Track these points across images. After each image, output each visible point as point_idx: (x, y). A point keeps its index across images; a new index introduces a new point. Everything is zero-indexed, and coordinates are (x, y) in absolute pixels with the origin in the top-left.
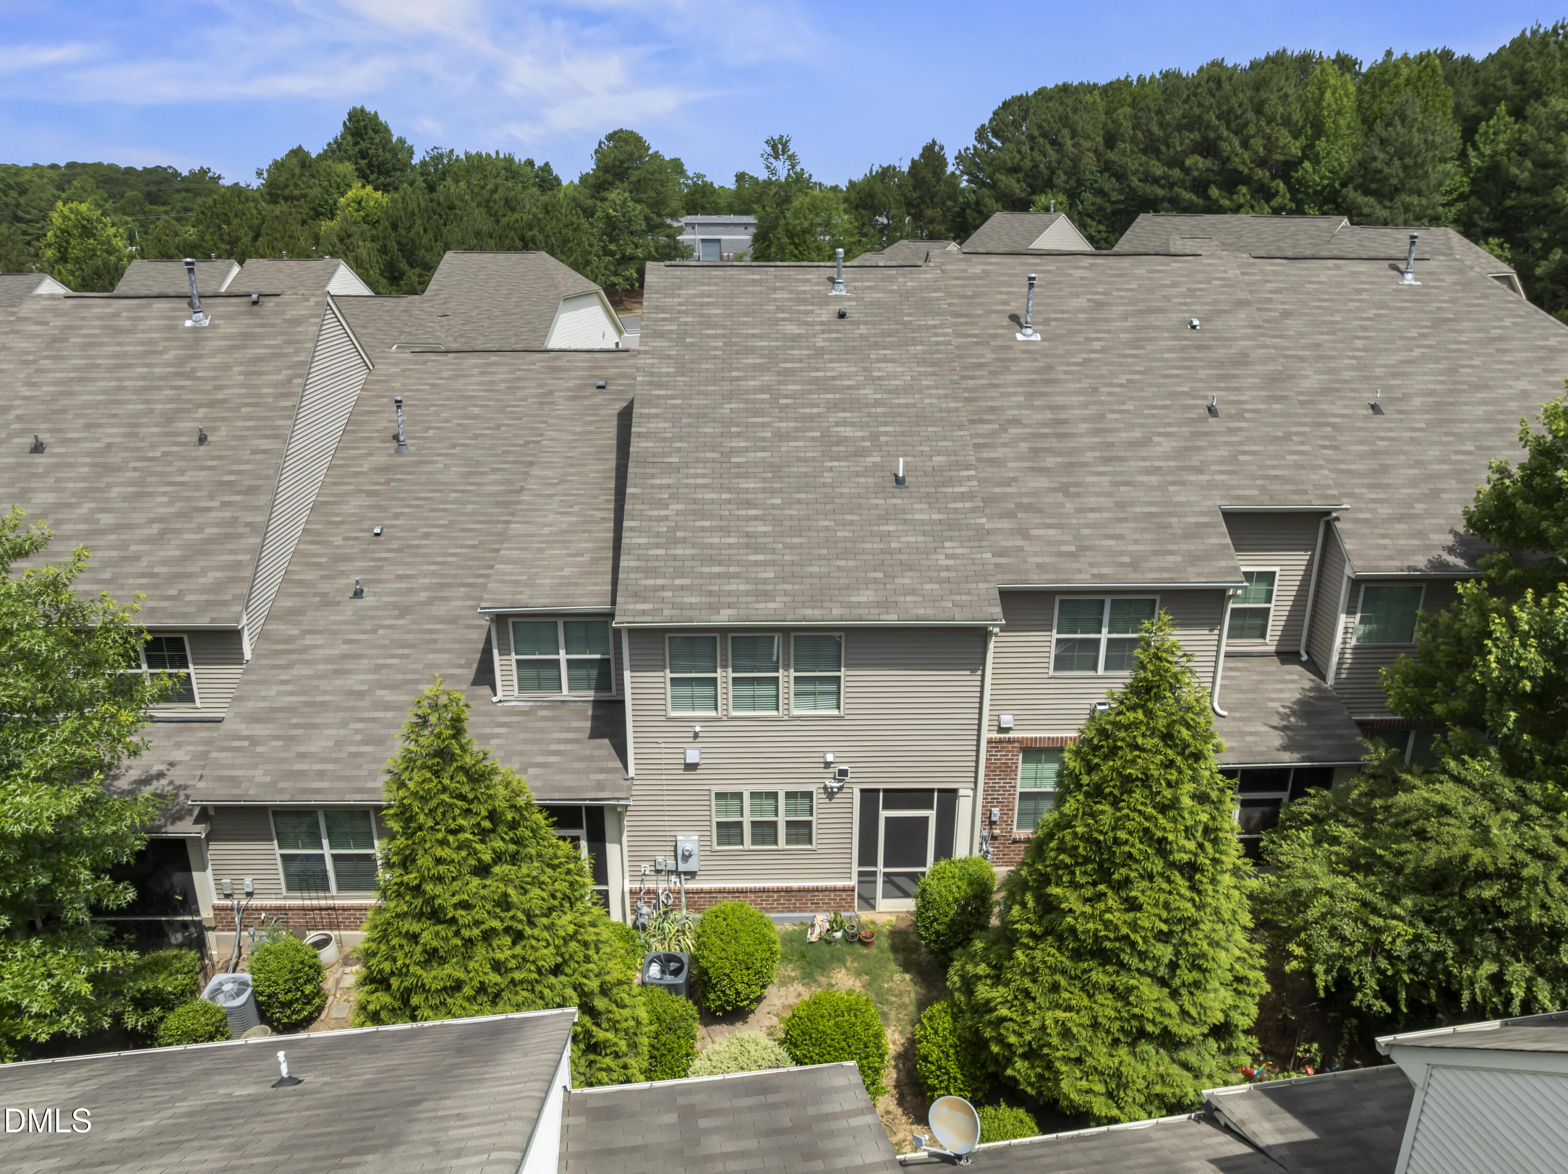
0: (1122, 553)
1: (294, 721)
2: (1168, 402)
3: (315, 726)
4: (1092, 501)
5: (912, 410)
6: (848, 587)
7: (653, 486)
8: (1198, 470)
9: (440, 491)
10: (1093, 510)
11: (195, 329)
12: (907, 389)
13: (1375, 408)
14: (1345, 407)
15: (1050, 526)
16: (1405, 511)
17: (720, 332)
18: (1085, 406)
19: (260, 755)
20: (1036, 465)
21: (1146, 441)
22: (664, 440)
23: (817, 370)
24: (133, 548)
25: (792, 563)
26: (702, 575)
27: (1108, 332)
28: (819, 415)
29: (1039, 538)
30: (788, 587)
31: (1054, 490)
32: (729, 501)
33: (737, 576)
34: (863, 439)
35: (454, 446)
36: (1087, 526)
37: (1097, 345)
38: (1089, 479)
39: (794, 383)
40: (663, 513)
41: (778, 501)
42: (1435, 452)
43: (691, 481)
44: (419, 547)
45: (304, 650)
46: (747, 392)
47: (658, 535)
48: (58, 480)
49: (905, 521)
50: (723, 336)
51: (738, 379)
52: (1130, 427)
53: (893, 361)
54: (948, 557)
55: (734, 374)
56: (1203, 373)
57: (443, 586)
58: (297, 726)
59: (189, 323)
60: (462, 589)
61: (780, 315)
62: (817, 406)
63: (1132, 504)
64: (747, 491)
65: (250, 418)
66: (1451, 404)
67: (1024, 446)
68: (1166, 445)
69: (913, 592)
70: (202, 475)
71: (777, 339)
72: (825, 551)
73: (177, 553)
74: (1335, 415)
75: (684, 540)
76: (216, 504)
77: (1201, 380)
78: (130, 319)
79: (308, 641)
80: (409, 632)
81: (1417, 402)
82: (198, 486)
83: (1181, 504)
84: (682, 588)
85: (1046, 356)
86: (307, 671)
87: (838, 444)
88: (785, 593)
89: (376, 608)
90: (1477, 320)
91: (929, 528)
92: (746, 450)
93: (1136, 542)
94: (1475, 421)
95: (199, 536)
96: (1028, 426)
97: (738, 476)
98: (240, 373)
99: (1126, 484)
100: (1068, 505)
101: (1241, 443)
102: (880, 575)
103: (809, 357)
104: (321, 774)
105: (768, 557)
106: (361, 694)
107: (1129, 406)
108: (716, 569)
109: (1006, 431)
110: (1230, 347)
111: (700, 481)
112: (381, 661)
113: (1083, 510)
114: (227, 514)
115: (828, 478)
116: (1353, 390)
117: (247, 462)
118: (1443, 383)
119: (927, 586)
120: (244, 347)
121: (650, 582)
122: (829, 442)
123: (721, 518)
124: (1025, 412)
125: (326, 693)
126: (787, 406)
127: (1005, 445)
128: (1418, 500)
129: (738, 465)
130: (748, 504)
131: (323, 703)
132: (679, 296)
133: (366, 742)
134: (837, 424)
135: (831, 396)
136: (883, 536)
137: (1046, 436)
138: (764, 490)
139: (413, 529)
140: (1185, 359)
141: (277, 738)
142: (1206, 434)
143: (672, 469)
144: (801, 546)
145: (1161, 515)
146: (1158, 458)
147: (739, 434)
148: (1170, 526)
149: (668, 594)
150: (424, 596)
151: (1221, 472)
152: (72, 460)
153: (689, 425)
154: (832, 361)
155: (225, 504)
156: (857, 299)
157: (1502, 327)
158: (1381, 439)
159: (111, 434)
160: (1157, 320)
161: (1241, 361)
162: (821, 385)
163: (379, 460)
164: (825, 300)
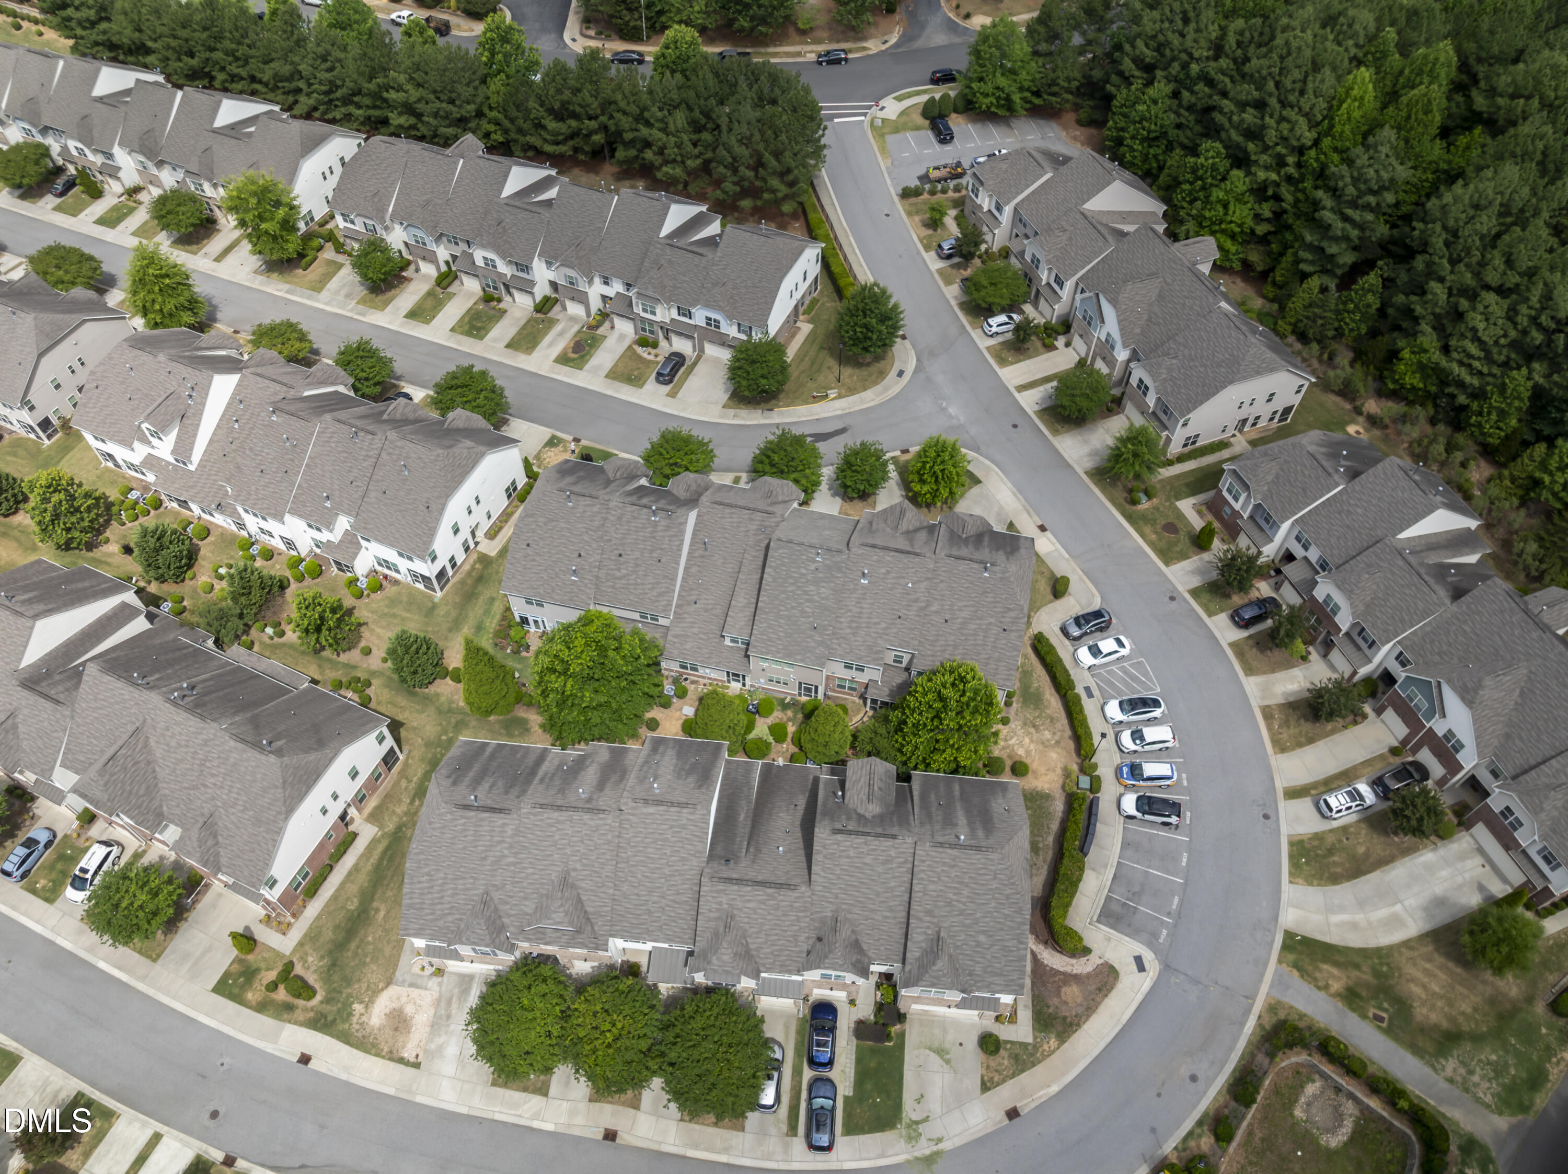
0: (859, 655)
1: (683, 640)
2: (890, 612)
3: (687, 641)
4: (858, 638)
5: (825, 606)
6: (796, 654)
7: (761, 618)
8: (887, 635)
9: (716, 569)
10: (858, 641)
11: (655, 521)
12: (826, 599)
13: (946, 621)
14: (938, 619)
15: (846, 644)
16: (934, 654)
17: (786, 569)
18: (869, 609)
19: (676, 647)
20: (850, 625)
21: (879, 623)
22: (766, 604)
23: (806, 587)
24: (646, 591)
25: (786, 645)
26: (767, 644)
27: (887, 583)
28: (803, 603)
29: (842, 646)
30: (784, 651)
31: (851, 634)
32: (777, 626)
33: (774, 646)
34: (810, 613)
35: (720, 551)
36: (855, 645)
37: (881, 588)
39: (800, 591)
40: (763, 626)
41: (787, 628)
42: (953, 638)
43: (770, 618)
44: (710, 589)
45: (684, 619)
46: (788, 592)
47: (760, 634)
48: (626, 567)
49: (813, 639)
51: (787, 587)
52: (877, 618)
53: (825, 588)
55: (786, 585)
56: (904, 603)
57: (717, 604)
59: (653, 519)
60: (721, 606)
61: (802, 565)
63: (867, 641)
64: (781, 623)
65: (670, 556)
66: (968, 623)
67: (849, 619)
68: (883, 625)
69: (809, 658)
71: (799, 574)
72: (794, 643)
74: (934, 621)
75: (766, 635)
76: (663, 581)
78: (638, 514)
80: (707, 618)
81: (959, 620)
83: (878, 644)
84: (763, 647)
85: (866, 589)
86: (685, 626)
88: (783, 653)
89: (699, 608)
90: (996, 594)
91: (817, 642)
92: (784, 611)
93: (864, 652)
94: (970, 630)
95: (660, 591)
96: (852, 613)
97: (780, 618)
98: (668, 540)
99: (869, 635)
100: (853, 639)
101: (902, 628)
102: (803, 652)
103: (805, 582)
104: (688, 655)
105: (782, 643)
106: (696, 635)
107: (880, 611)
108: (770, 643)
109: (847, 613)
110: (916, 595)
111: (772, 618)
112: (701, 626)
113: (855, 641)
114: (666, 585)
115: (799, 623)
116: (944, 613)
117: (670, 570)
118: (970, 615)
119: (812, 657)
120: (668, 531)
121: (757, 648)
122: (803, 612)
123: (774, 630)
124: (854, 608)
125: (689, 633)
126: (796, 598)
127: (845, 618)
129: (781, 615)
130: (781, 627)
131: (688, 635)
132: (778, 552)
133: (698, 648)
134: (806, 607)
135: (807, 597)
136: (807, 642)
137: (856, 617)
138: (785, 624)
139: (709, 582)
140: (901, 597)
141: (679, 643)
142: (895, 624)
143: (767, 614)
145: (872, 646)
146: (880, 629)
148: (873, 649)
149: (760, 648)
150: (711, 606)
151: (892, 636)
152: (629, 561)
153: (772, 600)
154: (810, 585)
155: (665, 582)
156: (823, 563)
157: (1001, 598)
158: (942, 631)
159: (637, 554)
160: (902, 581)
161: (916, 600)
162: (806, 593)
163: (701, 552)
164: (815, 561)
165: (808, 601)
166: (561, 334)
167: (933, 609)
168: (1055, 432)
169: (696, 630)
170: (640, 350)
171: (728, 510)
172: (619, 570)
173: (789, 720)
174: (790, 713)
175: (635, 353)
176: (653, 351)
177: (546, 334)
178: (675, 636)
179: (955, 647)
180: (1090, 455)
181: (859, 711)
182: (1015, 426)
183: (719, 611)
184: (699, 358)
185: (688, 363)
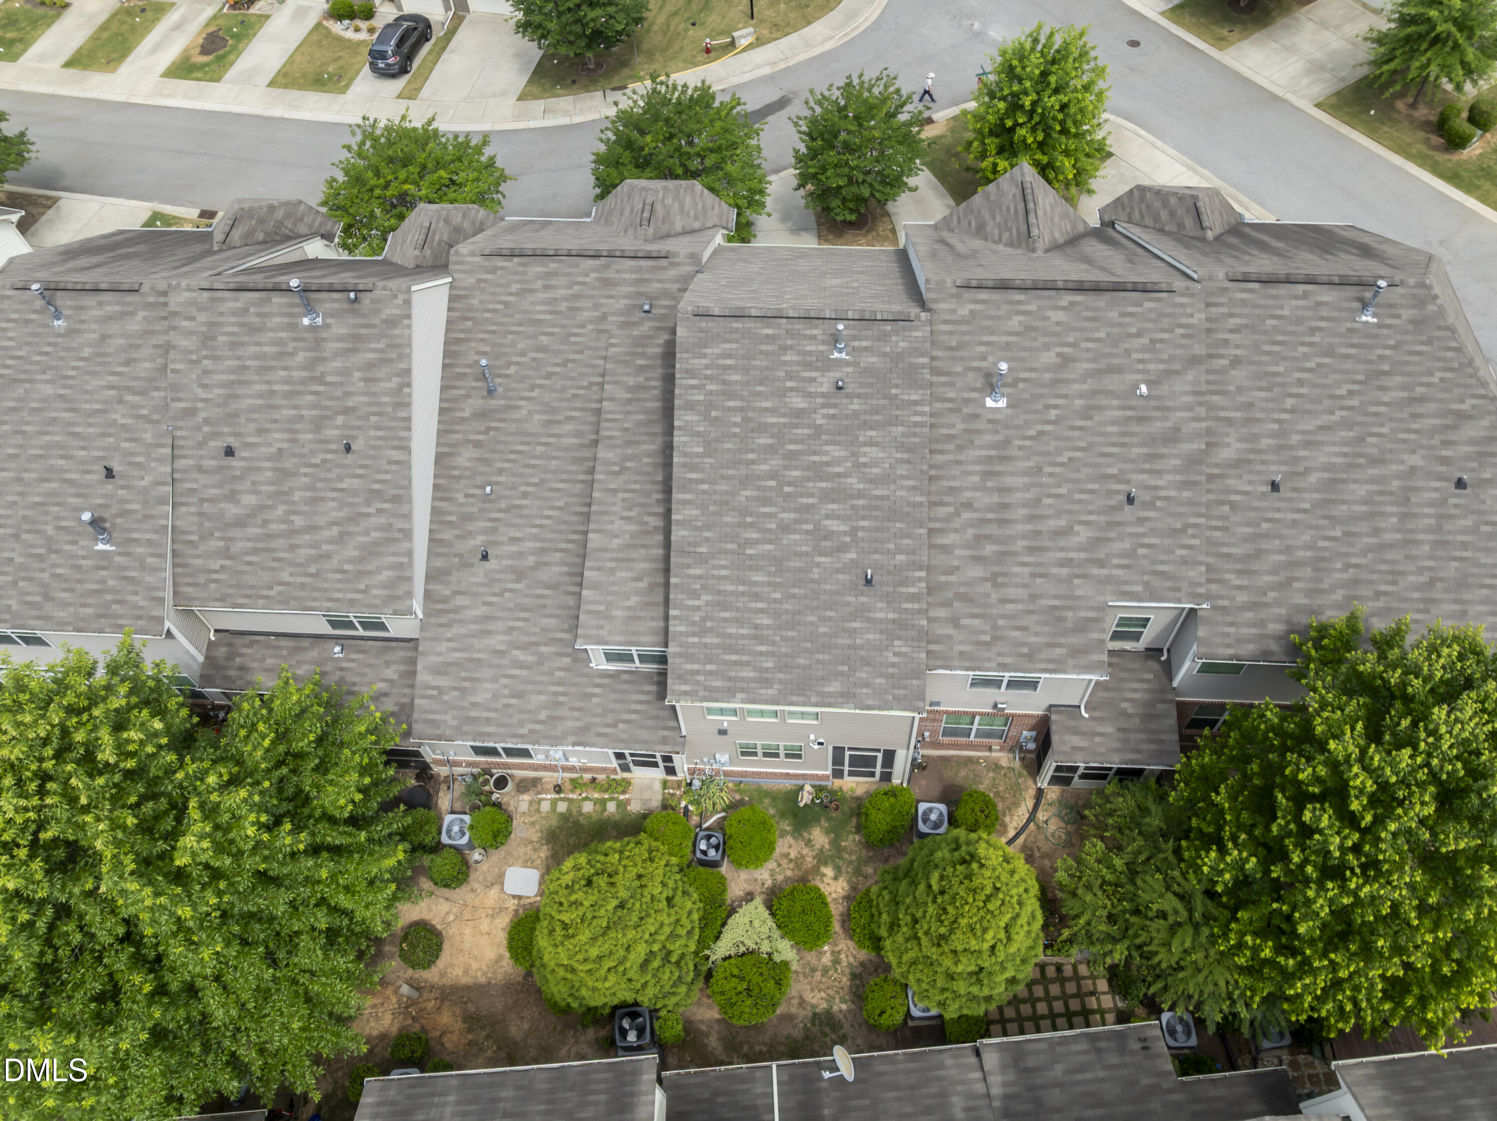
0: (1024, 644)
1: (463, 674)
2: (1096, 486)
3: (476, 680)
4: (1012, 592)
5: (886, 503)
6: (823, 679)
7: (689, 576)
8: (1101, 564)
9: (528, 443)
10: (1012, 601)
11: (313, 328)
12: (886, 479)
13: (1275, 487)
14: (1250, 482)
15: (976, 616)
16: (1257, 599)
17: (738, 404)
18: (1027, 488)
19: (446, 702)
20: (976, 553)
21: (1067, 531)
22: (696, 528)
23: (815, 453)
24: (325, 547)
25: (786, 655)
26: (724, 662)
27: (1066, 397)
28: (813, 506)
29: (966, 626)
30: (782, 676)
31: (985, 579)
32: (743, 594)
33: (747, 664)
34: (845, 533)
35: (532, 388)
36: (1004, 616)
37: (1053, 414)
38: (1016, 569)
39: (796, 468)
40: (697, 603)
41: (778, 595)
42: (1306, 538)
43: (716, 572)
44: (520, 507)
45: (457, 610)
46: (759, 478)
47: (693, 624)
48: (253, 483)
49: (869, 620)
50: (741, 409)
51: (753, 462)
52: (1059, 514)
53: (876, 444)
54: (896, 654)
55: (751, 456)
56: (1136, 451)
57: (544, 550)
58: (465, 679)
59: (306, 321)
60: (558, 555)
61: (789, 384)
62: (812, 495)
63: (1041, 596)
64: (756, 583)
65: (378, 428)
66: (1343, 481)
67: (971, 532)
68: (1083, 534)
69: (867, 685)
70: (356, 483)
71: (784, 415)
72: (808, 645)
73: (355, 553)
74: (1237, 492)
75: (711, 630)
76: (371, 510)
77: (1131, 461)
78: (259, 315)
79: (459, 601)
80: (526, 596)
81: (1313, 478)
82: (355, 493)
83: (1079, 598)
84: (711, 673)
85: (1007, 427)
86: (463, 631)
87: (826, 538)
88: (780, 682)
89: (499, 571)
90: (1409, 374)
91: (884, 627)
92: (757, 542)
93: (1036, 634)
94: (1355, 502)
95: (367, 539)
96: (977, 510)
97: (750, 569)
98: (361, 380)
99: (1042, 575)
100: (993, 596)
101: (1143, 535)
102: (845, 668)
103: (809, 436)
104: (488, 721)
105: (770, 648)
106: (501, 653)
107: (1063, 491)
108: (734, 657)
109: (959, 515)
110: (1167, 419)
111: (724, 572)
112: (511, 624)
113: (1003, 601)
114: (382, 520)
115: (816, 574)
116: (1263, 462)
117: (387, 472)
118: (1345, 455)
119: (877, 681)
120: (356, 350)
121: (688, 667)
122: (820, 534)
123: (738, 610)
124: (978, 494)
125: (479, 651)
126: (789, 494)
127: (956, 531)
128: (1272, 589)
129: (751, 557)
130: (757, 597)
131: (478, 660)
132: (705, 356)
133: (513, 696)
134: (827, 517)
135: (823, 485)
136: (852, 632)
137: (989, 521)
138: (769, 584)
139: (513, 487)
140: (1124, 434)
141: (455, 689)
142: (1119, 524)
143: (703, 560)
144: (792, 639)
145: (1061, 608)
146: (1074, 550)
147: (751, 525)
148: (1065, 619)
149: (701, 678)
150: (531, 560)
151: (1119, 566)
152: (258, 464)
153: (715, 513)
154: (828, 443)
155: (380, 511)
156: (855, 364)
157: (1429, 385)
158: (1267, 520)
159: (279, 439)
160: (1112, 383)
161: (1172, 437)
162: (818, 471)
163: (476, 403)
164: (828, 365)
165: (827, 496)
166: (178, 27)
167: (1226, 454)
168: (1220, 42)
169: (497, 641)
170: (337, 28)
171: (536, 269)
172: (232, 496)
173: (822, 859)
174: (819, 837)
175: (328, 32)
176: (364, 25)
177: (147, 30)
178: (438, 671)
179: (1319, 564)
180: (1309, 72)
181: (1016, 790)
182: (1134, 44)
183: (555, 571)
184: (457, 21)
185: (438, 33)
